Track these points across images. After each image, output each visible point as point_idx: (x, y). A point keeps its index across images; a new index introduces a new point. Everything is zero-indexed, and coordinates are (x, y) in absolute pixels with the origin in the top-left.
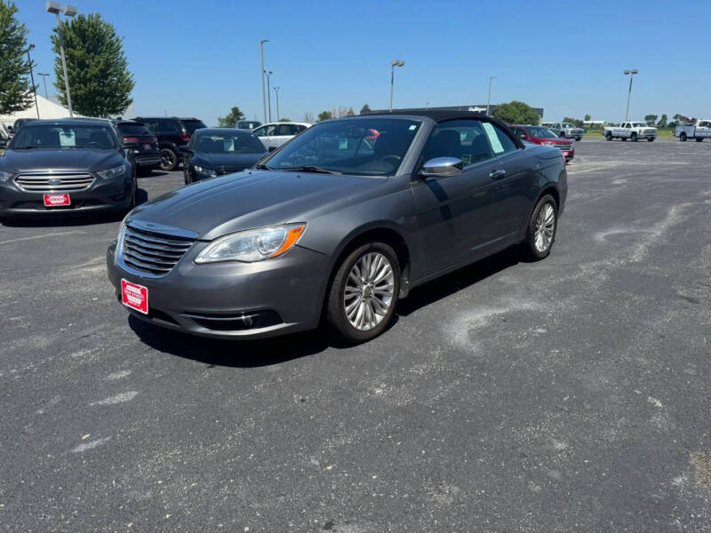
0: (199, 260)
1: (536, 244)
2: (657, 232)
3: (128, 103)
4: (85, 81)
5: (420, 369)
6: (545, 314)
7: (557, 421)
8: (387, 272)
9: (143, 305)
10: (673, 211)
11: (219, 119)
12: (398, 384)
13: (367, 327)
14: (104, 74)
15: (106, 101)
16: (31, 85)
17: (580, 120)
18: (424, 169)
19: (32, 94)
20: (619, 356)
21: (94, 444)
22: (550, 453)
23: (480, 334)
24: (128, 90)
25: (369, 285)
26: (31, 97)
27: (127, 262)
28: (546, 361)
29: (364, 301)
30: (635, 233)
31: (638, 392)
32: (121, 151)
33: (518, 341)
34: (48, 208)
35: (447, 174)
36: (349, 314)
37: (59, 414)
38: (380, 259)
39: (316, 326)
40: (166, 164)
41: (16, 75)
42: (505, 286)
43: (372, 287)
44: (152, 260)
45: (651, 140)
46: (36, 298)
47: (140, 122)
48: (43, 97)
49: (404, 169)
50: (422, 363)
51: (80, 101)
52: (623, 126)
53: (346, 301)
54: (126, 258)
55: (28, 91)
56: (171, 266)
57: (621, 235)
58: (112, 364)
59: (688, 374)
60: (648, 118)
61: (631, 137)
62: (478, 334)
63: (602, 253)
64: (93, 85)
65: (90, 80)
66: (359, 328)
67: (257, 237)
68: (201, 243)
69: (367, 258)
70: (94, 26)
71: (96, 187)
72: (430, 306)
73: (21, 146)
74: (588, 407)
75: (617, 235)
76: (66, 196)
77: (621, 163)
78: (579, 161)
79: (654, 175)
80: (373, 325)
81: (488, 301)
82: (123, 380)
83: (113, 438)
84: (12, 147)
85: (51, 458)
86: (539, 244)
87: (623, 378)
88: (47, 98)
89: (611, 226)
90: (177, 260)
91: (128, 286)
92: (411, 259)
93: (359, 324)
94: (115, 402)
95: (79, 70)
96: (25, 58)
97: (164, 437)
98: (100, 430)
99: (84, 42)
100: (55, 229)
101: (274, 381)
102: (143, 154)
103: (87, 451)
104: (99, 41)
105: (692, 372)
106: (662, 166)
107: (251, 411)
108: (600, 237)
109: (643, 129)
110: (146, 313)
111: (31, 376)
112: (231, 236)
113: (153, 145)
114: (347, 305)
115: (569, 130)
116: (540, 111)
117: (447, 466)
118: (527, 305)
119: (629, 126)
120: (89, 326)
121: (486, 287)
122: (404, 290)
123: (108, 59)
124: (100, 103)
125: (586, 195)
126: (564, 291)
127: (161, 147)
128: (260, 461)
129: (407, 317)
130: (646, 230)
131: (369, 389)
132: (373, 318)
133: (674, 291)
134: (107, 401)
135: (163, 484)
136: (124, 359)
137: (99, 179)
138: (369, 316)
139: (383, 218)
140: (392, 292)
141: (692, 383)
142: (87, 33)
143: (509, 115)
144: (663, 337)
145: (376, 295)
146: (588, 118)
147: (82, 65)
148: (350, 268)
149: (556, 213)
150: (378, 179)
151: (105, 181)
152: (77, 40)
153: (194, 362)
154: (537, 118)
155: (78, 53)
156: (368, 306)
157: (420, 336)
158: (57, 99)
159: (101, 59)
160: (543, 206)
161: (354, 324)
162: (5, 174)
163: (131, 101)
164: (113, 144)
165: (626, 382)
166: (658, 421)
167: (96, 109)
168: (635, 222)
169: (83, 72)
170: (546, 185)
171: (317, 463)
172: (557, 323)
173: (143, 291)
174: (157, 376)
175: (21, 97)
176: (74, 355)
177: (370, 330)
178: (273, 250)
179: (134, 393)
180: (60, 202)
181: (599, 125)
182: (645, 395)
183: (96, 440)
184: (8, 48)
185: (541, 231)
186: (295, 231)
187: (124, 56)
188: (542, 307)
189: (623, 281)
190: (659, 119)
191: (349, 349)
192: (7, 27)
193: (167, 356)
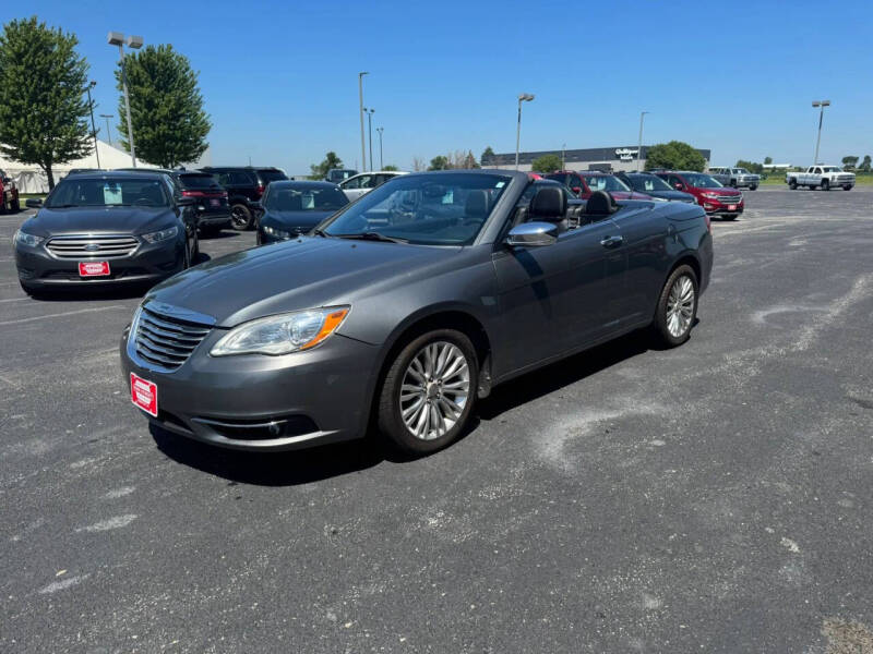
0: (215, 352)
1: (670, 327)
2: (834, 310)
3: (203, 149)
4: (153, 124)
5: (491, 494)
6: (666, 420)
7: (655, 568)
8: (459, 366)
9: (152, 406)
10: (861, 282)
11: (312, 167)
12: (459, 512)
13: (433, 435)
14: (175, 115)
15: (177, 148)
16: (90, 129)
17: (758, 163)
18: (510, 237)
19: (92, 140)
20: (753, 481)
21: (70, 582)
22: (636, 613)
23: (577, 446)
24: (203, 134)
25: (435, 382)
26: (90, 143)
27: (138, 352)
28: (656, 484)
29: (429, 403)
30: (805, 313)
31: (770, 530)
32: (176, 209)
33: (627, 455)
34: (84, 279)
35: (539, 243)
36: (408, 419)
37: (36, 543)
38: (450, 349)
39: (362, 434)
40: (239, 223)
41: (73, 117)
42: (623, 381)
43: (439, 385)
44: (164, 350)
45: (848, 188)
46: (48, 391)
47: (208, 172)
48: (106, 142)
49: (486, 236)
50: (496, 484)
51: (146, 148)
52: (811, 170)
53: (403, 403)
54: (138, 346)
55: (87, 136)
56: (184, 358)
57: (787, 314)
58: (115, 477)
59: (841, 507)
60: (845, 160)
61: (822, 185)
62: (576, 446)
63: (758, 337)
64: (163, 128)
65: (159, 122)
66: (422, 436)
67: (287, 324)
68: (219, 331)
69: (431, 350)
70: (165, 59)
71: (140, 253)
72: (523, 407)
73: (58, 204)
74: (700, 549)
75: (782, 314)
76: (105, 264)
77: (805, 218)
78: (750, 215)
79: (844, 234)
80: (442, 432)
81: (597, 402)
82: (123, 499)
83: (93, 576)
84: (48, 205)
85: (12, 601)
86: (674, 326)
87: (754, 510)
88: (110, 144)
89: (775, 303)
90: (191, 350)
91: (137, 382)
92: (492, 350)
93: (422, 432)
94: (106, 528)
95: (146, 110)
96: (84, 97)
97: (153, 576)
98: (80, 565)
99: (153, 78)
100: (91, 303)
101: (304, 505)
102: (210, 211)
103: (58, 593)
104: (170, 76)
105: (847, 504)
106: (857, 222)
107: (267, 545)
108: (759, 317)
109: (837, 174)
110: (156, 415)
111: (16, 491)
112: (256, 322)
113: (222, 201)
114: (404, 409)
115: (741, 177)
116: (707, 154)
117: (499, 627)
118: (648, 408)
119: (818, 171)
120: (101, 427)
121: (599, 382)
122: (485, 387)
123: (180, 98)
124: (171, 150)
125: (752, 261)
126: (698, 391)
127: (232, 202)
128: (265, 613)
129: (490, 422)
130: (821, 309)
131: (422, 519)
132: (441, 424)
133: (843, 391)
134: (97, 527)
135: (138, 640)
136: (131, 472)
137: (145, 243)
138: (436, 421)
139: (453, 299)
140: (467, 390)
141: (845, 519)
142: (157, 67)
143: (667, 159)
144: (816, 454)
145: (446, 395)
146: (768, 161)
147: (150, 105)
148: (408, 362)
149: (698, 287)
150: (450, 250)
151: (153, 245)
152: (144, 76)
153: (213, 478)
154: (703, 162)
155: (146, 91)
156: (434, 409)
157: (502, 447)
158: (120, 145)
159: (172, 97)
160: (677, 279)
161: (415, 432)
162: (36, 238)
163: (206, 147)
164: (165, 201)
165: (757, 516)
166: (789, 572)
167: (166, 157)
168: (809, 297)
169: (151, 114)
170: (682, 252)
171: (334, 618)
172: (681, 433)
173: (152, 388)
174: (165, 494)
175: (79, 143)
176: (74, 465)
177: (437, 439)
178: (306, 340)
179: (133, 517)
180: (98, 271)
181: (784, 169)
182: (779, 535)
183: (71, 577)
184: (66, 87)
185: (677, 311)
186: (335, 316)
187: (199, 94)
188: (665, 410)
189: (779, 375)
190: (861, 161)
191: (407, 464)
192: (65, 61)
193: (184, 469)
